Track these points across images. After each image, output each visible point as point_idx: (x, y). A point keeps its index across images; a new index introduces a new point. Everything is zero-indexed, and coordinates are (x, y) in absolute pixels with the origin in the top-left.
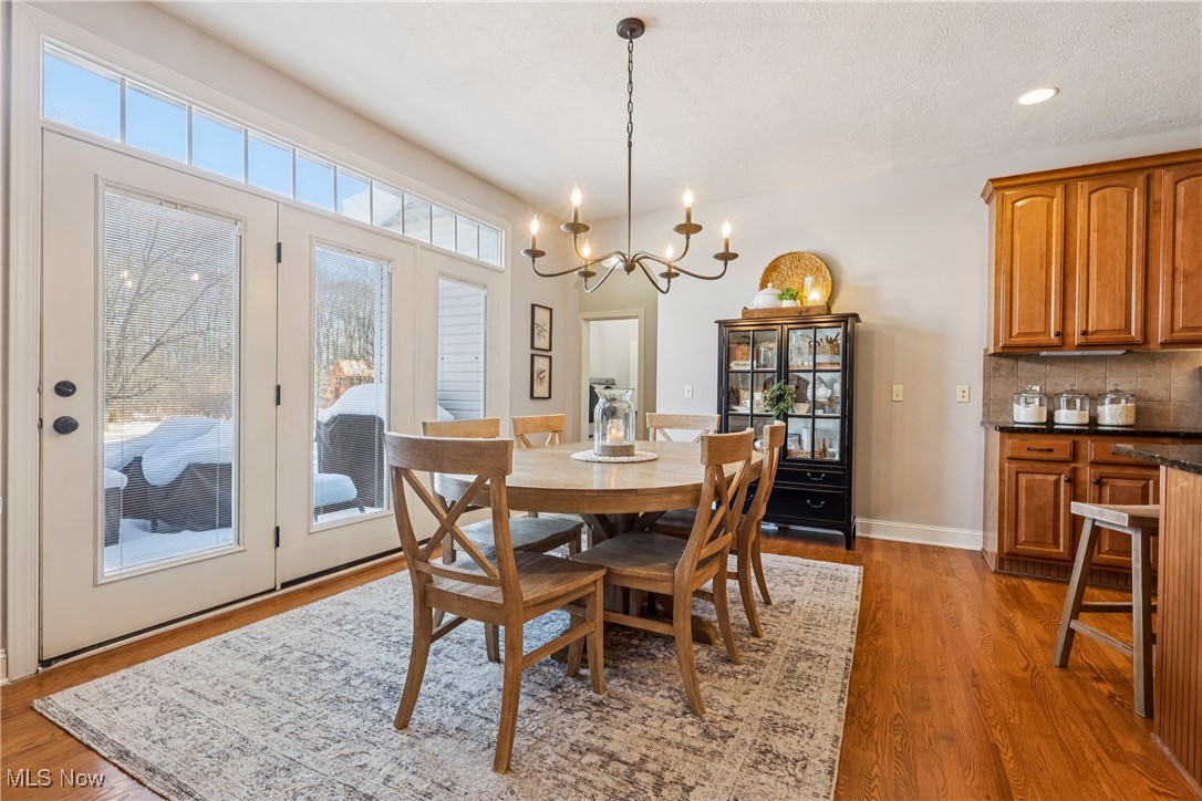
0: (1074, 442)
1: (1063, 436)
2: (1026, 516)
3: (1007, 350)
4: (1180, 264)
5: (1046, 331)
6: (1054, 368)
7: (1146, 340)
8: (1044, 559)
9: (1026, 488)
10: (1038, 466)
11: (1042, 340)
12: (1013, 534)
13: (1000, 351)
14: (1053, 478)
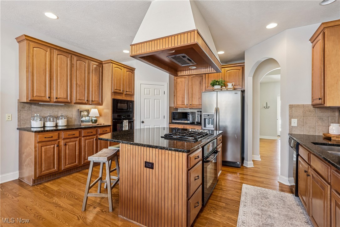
0: (59, 133)
1: (55, 132)
2: (45, 161)
3: (31, 102)
4: (78, 82)
5: (45, 96)
6: (44, 108)
7: (71, 102)
8: (51, 173)
9: (44, 152)
10: (48, 143)
11: (44, 99)
12: (40, 169)
13: (29, 101)
14: (53, 146)
